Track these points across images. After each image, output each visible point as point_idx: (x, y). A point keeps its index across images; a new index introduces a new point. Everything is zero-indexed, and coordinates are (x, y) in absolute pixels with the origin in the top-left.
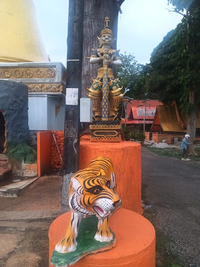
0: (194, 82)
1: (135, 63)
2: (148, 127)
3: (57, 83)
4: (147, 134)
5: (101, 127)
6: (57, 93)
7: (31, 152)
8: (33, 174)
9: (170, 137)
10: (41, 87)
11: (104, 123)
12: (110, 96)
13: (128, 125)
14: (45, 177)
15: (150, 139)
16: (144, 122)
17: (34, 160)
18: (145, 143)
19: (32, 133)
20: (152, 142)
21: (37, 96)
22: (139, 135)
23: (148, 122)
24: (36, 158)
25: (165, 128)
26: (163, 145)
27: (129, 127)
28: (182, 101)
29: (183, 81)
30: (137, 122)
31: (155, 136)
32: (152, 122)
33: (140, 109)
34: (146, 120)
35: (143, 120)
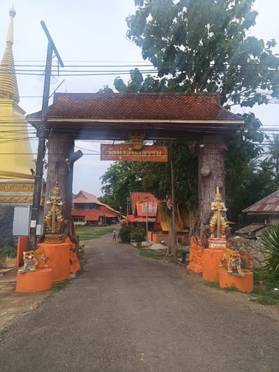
4: (149, 234)
7: (13, 251)
8: (14, 265)
10: (26, 199)
16: (146, 220)
17: (14, 256)
18: (144, 244)
19: (15, 237)
20: (151, 243)
21: (22, 206)
24: (16, 255)
25: (164, 227)
26: (158, 247)
30: (141, 220)
31: (155, 236)
33: (143, 205)
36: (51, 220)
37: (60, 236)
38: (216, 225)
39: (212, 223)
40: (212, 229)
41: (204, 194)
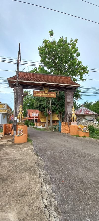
0: (47, 107)
1: (31, 95)
2: (36, 120)
3: (5, 109)
4: (36, 123)
5: (20, 123)
6: (5, 112)
8: (2, 135)
9: (43, 124)
11: (21, 122)
12: (22, 117)
13: (28, 120)
14: (5, 136)
15: (37, 125)
16: (34, 119)
17: (2, 132)
18: (35, 127)
20: (37, 126)
22: (32, 124)
23: (36, 119)
25: (42, 121)
26: (40, 127)
27: (29, 121)
28: (44, 112)
29: (44, 106)
30: (32, 119)
31: (38, 124)
32: (37, 118)
33: (33, 113)
34: (35, 118)
35: (34, 118)
36: (20, 117)
37: (23, 123)
38: (74, 118)
39: (72, 117)
40: (72, 119)
41: (68, 108)
